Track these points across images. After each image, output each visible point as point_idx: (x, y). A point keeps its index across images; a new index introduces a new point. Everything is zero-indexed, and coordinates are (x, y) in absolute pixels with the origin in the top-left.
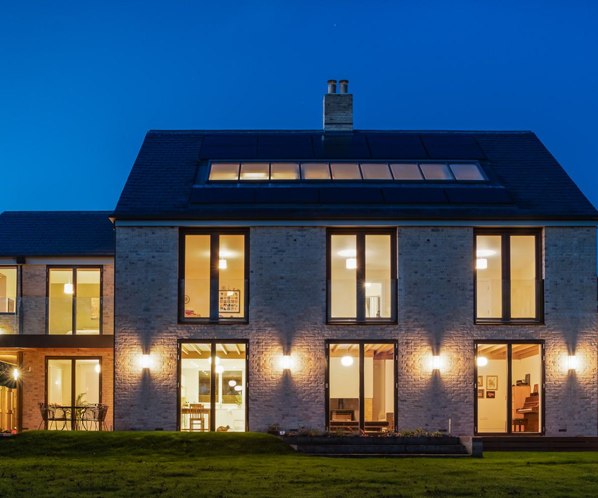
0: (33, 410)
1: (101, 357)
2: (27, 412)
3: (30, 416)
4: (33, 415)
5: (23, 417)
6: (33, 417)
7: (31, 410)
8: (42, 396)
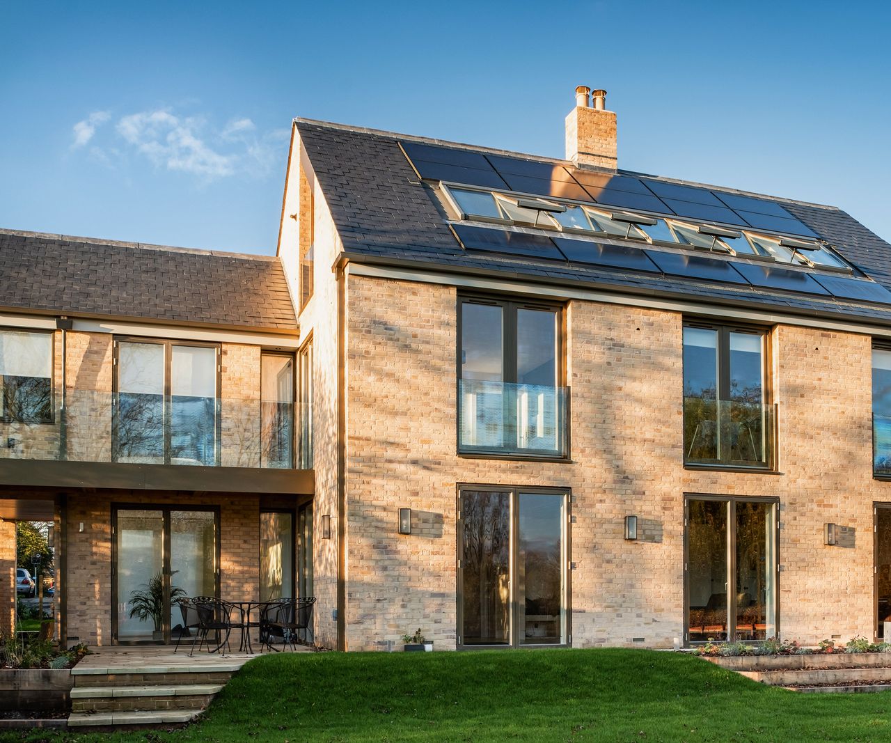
0: (88, 603)
1: (219, 506)
2: (75, 607)
3: (82, 614)
4: (88, 612)
5: (68, 616)
6: (88, 617)
7: (85, 604)
8: (107, 577)
